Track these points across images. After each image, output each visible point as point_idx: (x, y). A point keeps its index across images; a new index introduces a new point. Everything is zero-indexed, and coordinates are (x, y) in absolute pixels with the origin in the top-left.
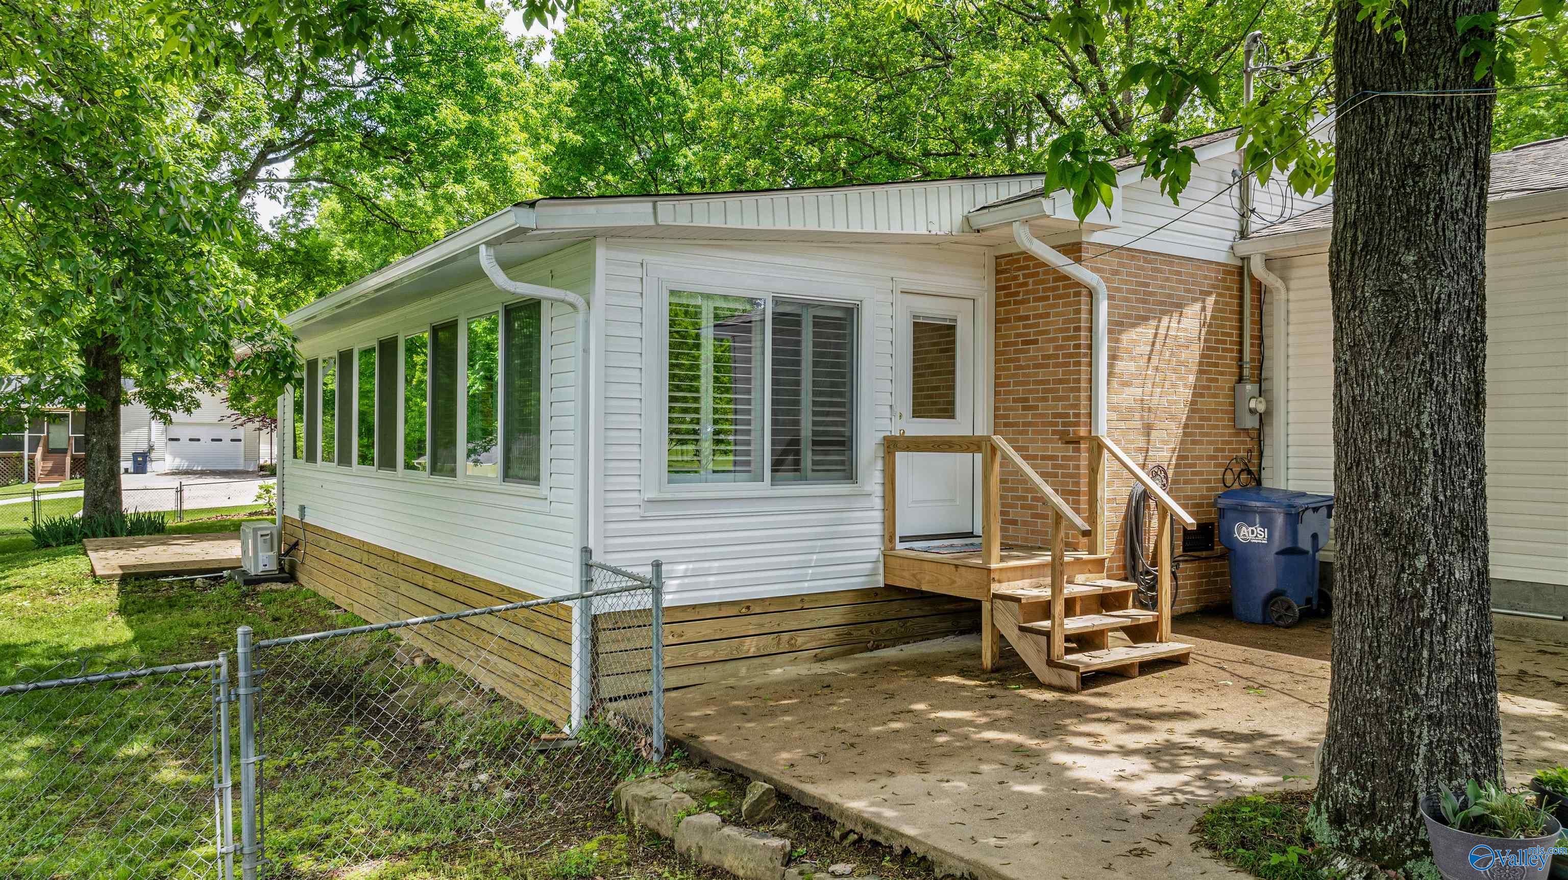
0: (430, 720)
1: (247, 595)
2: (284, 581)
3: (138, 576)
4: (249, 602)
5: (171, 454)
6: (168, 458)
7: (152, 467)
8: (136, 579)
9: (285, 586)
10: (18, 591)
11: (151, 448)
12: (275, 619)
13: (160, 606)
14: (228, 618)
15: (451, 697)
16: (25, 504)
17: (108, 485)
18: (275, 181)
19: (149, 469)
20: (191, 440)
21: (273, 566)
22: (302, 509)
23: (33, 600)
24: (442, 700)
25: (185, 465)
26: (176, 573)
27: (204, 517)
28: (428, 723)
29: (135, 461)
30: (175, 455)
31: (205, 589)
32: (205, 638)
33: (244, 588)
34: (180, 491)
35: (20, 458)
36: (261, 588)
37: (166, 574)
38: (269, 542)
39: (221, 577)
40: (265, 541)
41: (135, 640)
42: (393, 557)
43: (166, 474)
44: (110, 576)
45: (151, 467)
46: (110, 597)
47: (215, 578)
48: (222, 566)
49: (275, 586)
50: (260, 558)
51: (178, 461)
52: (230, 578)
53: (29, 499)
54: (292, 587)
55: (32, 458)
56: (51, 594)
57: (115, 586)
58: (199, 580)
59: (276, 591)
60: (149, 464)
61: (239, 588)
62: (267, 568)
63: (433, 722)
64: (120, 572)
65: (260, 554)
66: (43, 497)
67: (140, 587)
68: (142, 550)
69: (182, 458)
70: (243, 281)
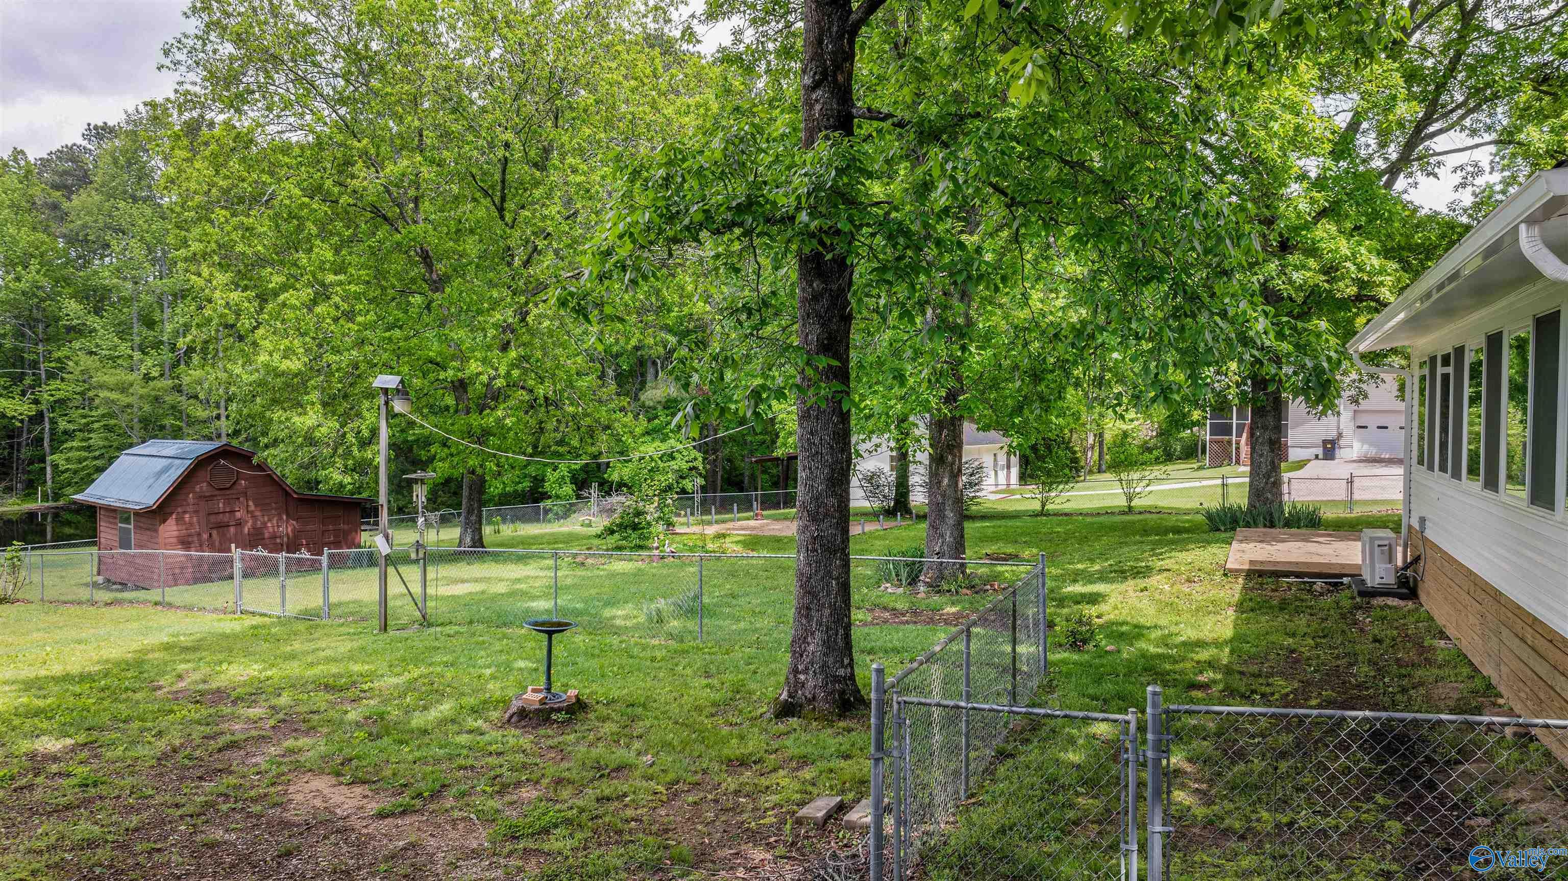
0: (1485, 815)
1: (1360, 608)
2: (1402, 597)
3: (1261, 574)
4: (1360, 616)
5: (1359, 441)
6: (1357, 445)
7: (1341, 453)
8: (1260, 576)
9: (1402, 603)
10: (1165, 574)
11: (1340, 435)
12: (1376, 640)
13: (1271, 607)
14: (1326, 632)
15: (1525, 793)
16: (1216, 486)
17: (1269, 477)
18: (1432, 155)
19: (1337, 456)
20: (1379, 427)
21: (1391, 580)
22: (1422, 520)
23: (1172, 586)
24: (1512, 794)
25: (1373, 452)
26: (1298, 575)
27: (1375, 510)
28: (1480, 820)
29: (1325, 448)
30: (1363, 441)
31: (1321, 594)
32: (1293, 651)
33: (1358, 599)
34: (1350, 482)
35: (1230, 442)
36: (1376, 602)
37: (1287, 574)
38: (1387, 554)
39: (1342, 583)
40: (1382, 552)
41: (1231, 641)
42: (1496, 596)
43: (1354, 461)
44: (1237, 571)
45: (1339, 453)
46: (1235, 590)
47: (1335, 585)
48: (1343, 572)
49: (1393, 602)
50: (1377, 570)
51: (1366, 447)
52: (1349, 587)
53: (1219, 481)
54: (1410, 605)
55: (1238, 443)
56: (1189, 581)
57: (1241, 580)
58: (1319, 584)
59: (1390, 607)
60: (1337, 451)
61: (1353, 598)
62: (1384, 581)
63: (1487, 821)
64: (1246, 567)
65: (1377, 566)
66: (1230, 481)
67: (1262, 584)
68: (1280, 546)
69: (1371, 444)
70: (1380, 273)
